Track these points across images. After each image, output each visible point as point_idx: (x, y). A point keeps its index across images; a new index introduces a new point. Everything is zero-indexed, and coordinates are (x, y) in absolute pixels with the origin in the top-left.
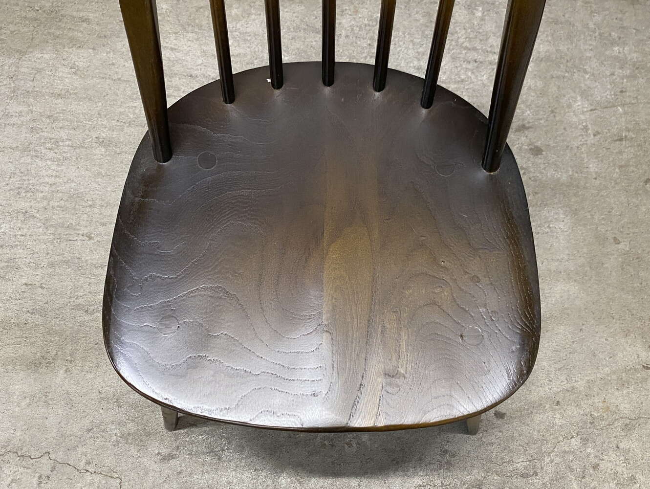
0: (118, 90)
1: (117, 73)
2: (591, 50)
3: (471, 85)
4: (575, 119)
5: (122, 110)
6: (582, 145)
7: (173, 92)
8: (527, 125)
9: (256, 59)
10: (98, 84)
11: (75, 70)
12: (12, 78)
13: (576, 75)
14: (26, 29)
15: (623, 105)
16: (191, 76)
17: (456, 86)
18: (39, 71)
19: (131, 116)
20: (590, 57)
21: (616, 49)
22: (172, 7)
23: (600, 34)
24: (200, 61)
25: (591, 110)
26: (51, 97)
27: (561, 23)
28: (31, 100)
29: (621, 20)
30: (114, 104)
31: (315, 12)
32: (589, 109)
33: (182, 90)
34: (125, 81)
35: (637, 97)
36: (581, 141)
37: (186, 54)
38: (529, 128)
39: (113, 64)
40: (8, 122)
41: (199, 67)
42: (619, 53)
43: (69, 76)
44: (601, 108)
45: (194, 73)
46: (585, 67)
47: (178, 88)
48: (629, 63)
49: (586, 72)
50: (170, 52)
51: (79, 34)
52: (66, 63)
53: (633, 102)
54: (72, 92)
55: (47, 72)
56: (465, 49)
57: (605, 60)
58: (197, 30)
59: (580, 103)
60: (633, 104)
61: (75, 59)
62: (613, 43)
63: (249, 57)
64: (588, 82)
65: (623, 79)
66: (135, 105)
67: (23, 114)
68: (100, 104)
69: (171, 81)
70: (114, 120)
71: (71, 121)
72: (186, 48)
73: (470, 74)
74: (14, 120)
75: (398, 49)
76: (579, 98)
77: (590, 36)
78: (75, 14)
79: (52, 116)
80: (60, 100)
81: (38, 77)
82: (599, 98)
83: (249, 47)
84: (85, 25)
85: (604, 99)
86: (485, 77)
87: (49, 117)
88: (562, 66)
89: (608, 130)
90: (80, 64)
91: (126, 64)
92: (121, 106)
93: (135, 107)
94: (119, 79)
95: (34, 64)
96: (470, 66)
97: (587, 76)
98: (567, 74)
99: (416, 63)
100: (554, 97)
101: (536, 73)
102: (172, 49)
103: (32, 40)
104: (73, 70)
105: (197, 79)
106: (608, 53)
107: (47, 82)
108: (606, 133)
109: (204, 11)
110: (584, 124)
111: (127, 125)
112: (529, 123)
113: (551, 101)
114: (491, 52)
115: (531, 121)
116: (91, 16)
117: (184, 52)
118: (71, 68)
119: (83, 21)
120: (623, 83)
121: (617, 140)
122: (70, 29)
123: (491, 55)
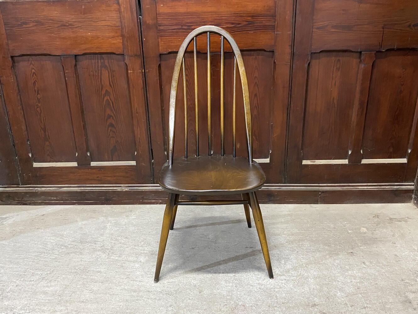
0: (113, 298)
1: (112, 292)
2: (338, 273)
3: (285, 289)
4: (339, 300)
6: (346, 311)
7: (140, 298)
8: (317, 304)
9: (180, 283)
10: (103, 296)
11: (92, 291)
12: (60, 296)
13: (334, 283)
14: (70, 276)
15: (361, 294)
18: (74, 292)
19: (118, 309)
20: (339, 276)
21: (350, 272)
22: (141, 266)
23: (340, 267)
25: (346, 296)
26: (78, 303)
27: (322, 264)
28: (68, 304)
29: (348, 262)
30: (109, 304)
32: (345, 296)
34: (116, 295)
35: (366, 290)
36: (345, 309)
37: (147, 283)
38: (318, 305)
39: (111, 288)
41: (153, 288)
43: (88, 294)
44: (351, 295)
46: (338, 280)
47: (142, 296)
48: (357, 277)
49: (339, 282)
50: (139, 282)
51: (96, 277)
52: (88, 289)
53: (365, 292)
54: (89, 300)
55: (78, 293)
56: (279, 275)
57: (346, 276)
59: (339, 294)
60: (365, 293)
61: (92, 287)
62: (347, 270)
64: (341, 285)
65: (357, 284)
66: (121, 304)
68: (103, 305)
69: (139, 294)
70: (109, 311)
72: (146, 280)
73: (284, 284)
75: (248, 277)
76: (338, 292)
77: (336, 268)
78: (95, 270)
79: (77, 311)
80: (82, 304)
81: (73, 295)
82: (348, 291)
83: (177, 279)
84: (99, 274)
85: (350, 291)
86: (291, 286)
88: (326, 280)
89: (357, 304)
90: (95, 289)
91: (117, 288)
92: (113, 305)
94: (113, 294)
95: (72, 289)
96: (283, 282)
97: (340, 283)
98: (330, 283)
99: (257, 282)
101: (315, 283)
102: (140, 281)
103: (72, 281)
104: (91, 291)
105: (152, 292)
106: (346, 274)
107: (77, 297)
108: (357, 306)
110: (345, 302)
112: (317, 303)
113: (326, 293)
114: (292, 276)
115: (318, 302)
116: (102, 270)
121: (363, 308)
122: (91, 275)
123: (292, 277)
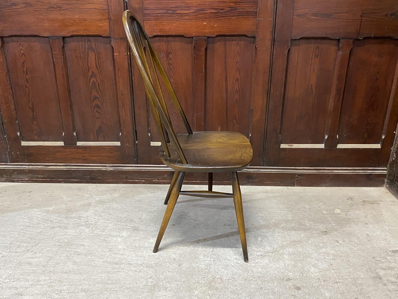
0: (95, 270)
1: (95, 264)
2: (312, 250)
3: (261, 264)
4: (313, 276)
5: (96, 278)
6: (319, 285)
7: (121, 270)
8: (291, 278)
10: (85, 268)
11: (75, 263)
12: (44, 266)
13: (308, 259)
14: (55, 249)
15: (334, 270)
16: (130, 264)
17: (254, 264)
18: (58, 264)
19: (100, 280)
20: (313, 253)
21: (323, 249)
22: (123, 240)
23: (315, 245)
24: (134, 259)
25: (319, 272)
26: (61, 273)
28: (52, 274)
29: (322, 240)
30: (92, 275)
31: (187, 240)
33: (125, 269)
35: (339, 267)
36: (318, 284)
37: (128, 256)
38: (292, 279)
39: (93, 260)
40: (38, 283)
41: (134, 261)
42: (325, 251)
43: (72, 265)
44: (324, 271)
45: (131, 263)
46: (312, 256)
48: (331, 254)
51: (79, 250)
52: (71, 260)
53: (337, 268)
54: (72, 271)
55: (61, 264)
56: (255, 251)
57: (320, 253)
58: (134, 248)
59: (313, 269)
60: (338, 269)
61: (75, 258)
62: (321, 248)
63: (157, 256)
64: (315, 262)
65: (330, 260)
66: (102, 275)
67: (46, 280)
68: (85, 275)
69: (120, 266)
70: (91, 281)
71: (70, 282)
72: (128, 254)
73: (260, 260)
74: (42, 283)
75: (226, 252)
76: (312, 268)
77: (311, 245)
78: (78, 243)
79: (61, 281)
80: (66, 274)
81: (57, 266)
82: (321, 267)
84: (82, 247)
85: (323, 267)
86: (267, 261)
87: (59, 281)
88: (301, 256)
89: (330, 279)
90: (78, 261)
91: (100, 260)
92: (95, 276)
93: (102, 276)
94: (96, 266)
95: (56, 261)
97: (314, 260)
98: (304, 259)
100: (301, 267)
101: (290, 259)
102: (122, 254)
103: (57, 252)
104: (74, 263)
105: (133, 265)
106: (320, 251)
107: (61, 268)
108: (329, 280)
109: (137, 241)
110: (318, 277)
111: (97, 283)
112: (291, 277)
113: (300, 269)
116: (86, 244)
117: (128, 255)
118: (73, 262)
119: (82, 246)
120: (330, 262)
121: (335, 283)
122: (75, 248)
